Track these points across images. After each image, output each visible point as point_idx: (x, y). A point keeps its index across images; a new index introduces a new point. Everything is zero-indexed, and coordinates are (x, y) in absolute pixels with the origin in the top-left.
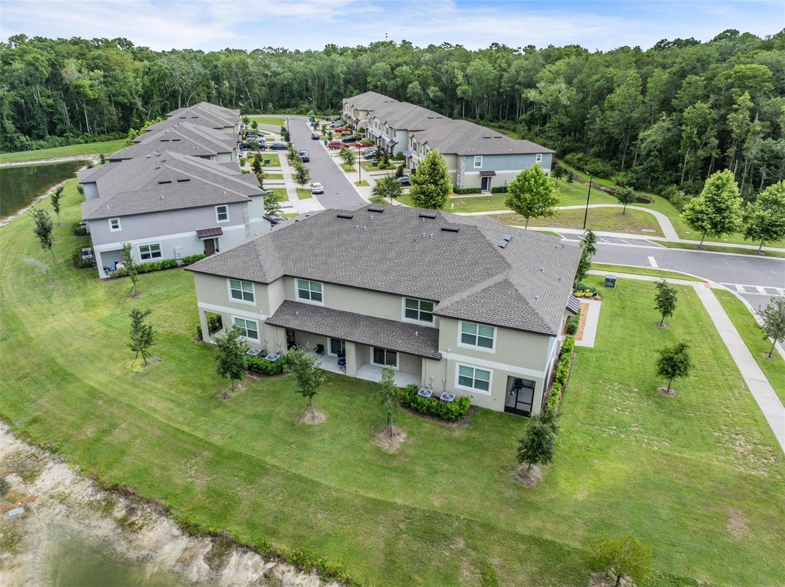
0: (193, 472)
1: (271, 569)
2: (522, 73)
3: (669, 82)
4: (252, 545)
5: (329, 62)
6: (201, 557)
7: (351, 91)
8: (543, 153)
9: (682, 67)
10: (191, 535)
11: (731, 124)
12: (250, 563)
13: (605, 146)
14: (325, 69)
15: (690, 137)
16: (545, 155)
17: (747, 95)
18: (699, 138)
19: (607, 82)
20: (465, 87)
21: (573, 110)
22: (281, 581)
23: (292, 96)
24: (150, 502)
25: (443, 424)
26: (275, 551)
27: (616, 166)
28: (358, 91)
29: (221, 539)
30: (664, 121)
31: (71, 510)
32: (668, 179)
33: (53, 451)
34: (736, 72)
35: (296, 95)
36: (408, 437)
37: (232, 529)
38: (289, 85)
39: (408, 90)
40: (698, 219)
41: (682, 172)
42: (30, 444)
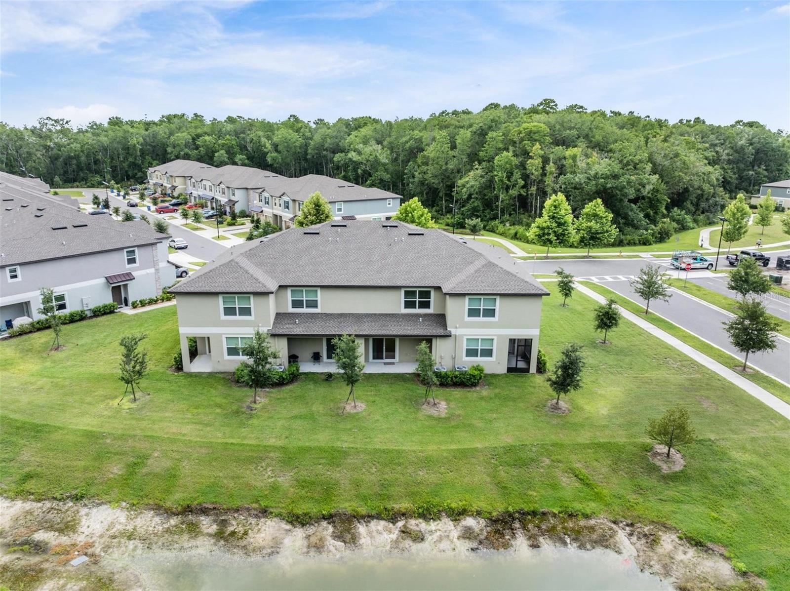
0: (269, 473)
1: (404, 526)
2: (329, 140)
3: (472, 140)
4: (373, 513)
5: (120, 134)
6: (329, 538)
7: (149, 162)
8: (393, 198)
9: (481, 127)
10: (303, 525)
11: (530, 168)
12: (380, 528)
13: (425, 196)
14: (118, 140)
15: (501, 181)
16: (394, 200)
17: (537, 146)
18: (509, 180)
19: (415, 142)
20: (275, 154)
21: (391, 167)
22: (420, 532)
23: (80, 168)
24: (238, 510)
25: (469, 390)
26: (400, 511)
27: (439, 211)
28: (157, 162)
29: (338, 517)
30: (477, 169)
31: (148, 542)
32: (488, 217)
33: (77, 498)
34: (525, 129)
35: (85, 167)
36: (448, 404)
37: (347, 506)
38: (77, 157)
39: (215, 159)
40: (544, 234)
41: (498, 210)
42: (39, 501)
